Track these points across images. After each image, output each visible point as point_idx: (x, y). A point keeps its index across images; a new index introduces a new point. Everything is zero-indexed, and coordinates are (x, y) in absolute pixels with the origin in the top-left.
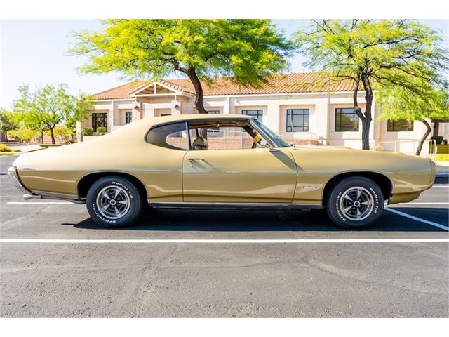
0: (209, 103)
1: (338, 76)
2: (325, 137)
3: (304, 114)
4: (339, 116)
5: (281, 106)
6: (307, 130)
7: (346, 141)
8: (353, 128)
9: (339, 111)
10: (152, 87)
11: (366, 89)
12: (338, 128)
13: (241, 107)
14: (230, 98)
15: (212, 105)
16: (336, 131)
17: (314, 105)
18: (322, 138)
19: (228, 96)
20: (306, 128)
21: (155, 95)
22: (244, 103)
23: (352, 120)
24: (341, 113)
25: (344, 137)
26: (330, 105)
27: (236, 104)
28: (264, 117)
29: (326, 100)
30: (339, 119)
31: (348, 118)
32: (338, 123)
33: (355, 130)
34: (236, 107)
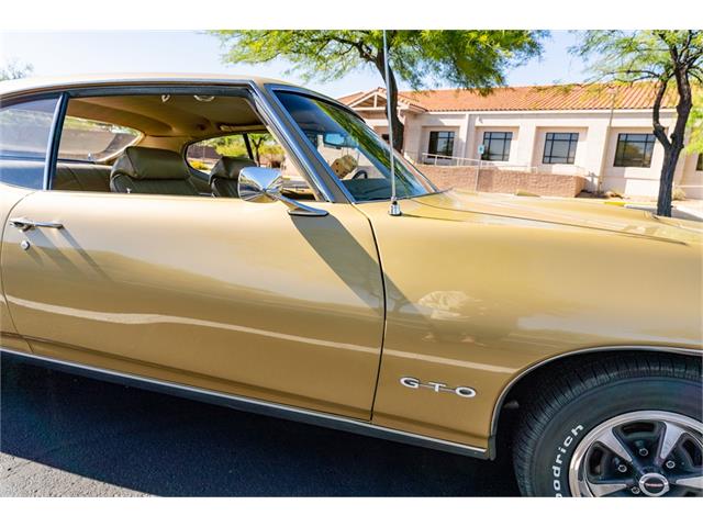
0: (442, 120)
1: (629, 72)
2: (597, 174)
3: (570, 141)
4: (622, 145)
5: (538, 128)
6: (573, 163)
7: (628, 181)
8: (644, 162)
9: (623, 138)
10: (372, 98)
11: (681, 91)
12: (619, 163)
13: (484, 127)
14: (470, 115)
15: (446, 124)
16: (615, 165)
17: (587, 128)
18: (593, 175)
19: (467, 113)
20: (570, 160)
21: (375, 108)
22: (487, 122)
23: (642, 152)
24: (626, 141)
25: (626, 175)
26: (611, 129)
27: (478, 123)
28: (512, 142)
29: (605, 122)
30: (621, 151)
31: (636, 150)
32: (620, 156)
33: (644, 166)
34: (478, 128)
